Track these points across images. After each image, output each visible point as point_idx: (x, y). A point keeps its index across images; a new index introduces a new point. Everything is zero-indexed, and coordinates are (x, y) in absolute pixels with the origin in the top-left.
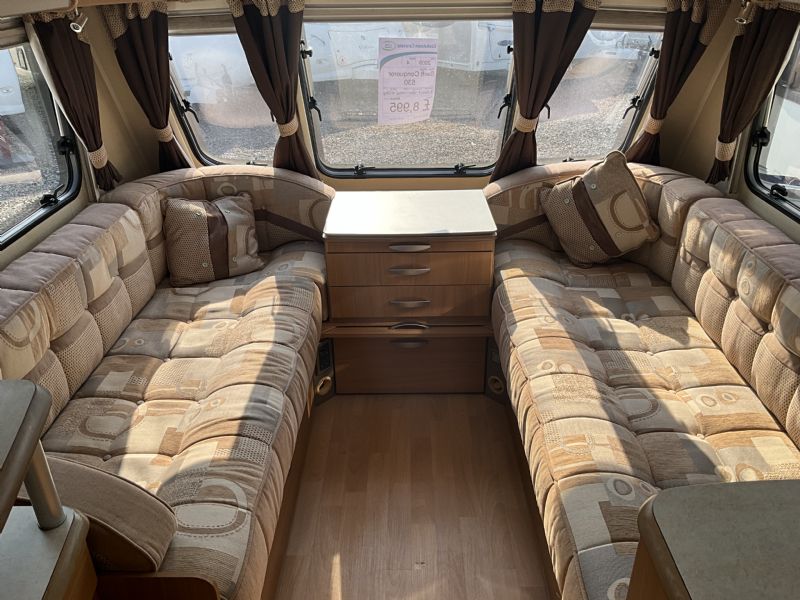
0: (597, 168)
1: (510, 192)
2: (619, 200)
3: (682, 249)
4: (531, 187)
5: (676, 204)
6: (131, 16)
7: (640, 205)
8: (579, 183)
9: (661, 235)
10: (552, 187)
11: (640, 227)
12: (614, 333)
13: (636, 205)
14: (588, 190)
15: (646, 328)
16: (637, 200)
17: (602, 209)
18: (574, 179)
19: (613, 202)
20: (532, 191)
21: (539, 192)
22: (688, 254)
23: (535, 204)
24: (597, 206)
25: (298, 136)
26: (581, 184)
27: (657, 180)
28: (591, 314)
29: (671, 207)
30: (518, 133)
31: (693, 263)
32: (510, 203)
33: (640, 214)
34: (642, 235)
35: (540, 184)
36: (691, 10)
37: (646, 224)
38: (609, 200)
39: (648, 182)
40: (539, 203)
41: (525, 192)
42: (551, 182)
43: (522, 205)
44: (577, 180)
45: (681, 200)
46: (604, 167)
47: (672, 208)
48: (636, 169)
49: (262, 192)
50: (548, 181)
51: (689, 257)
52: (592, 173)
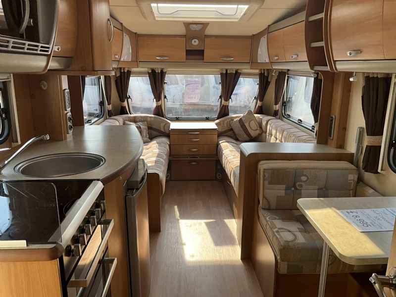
0: (245, 114)
1: (222, 122)
2: (251, 122)
3: (267, 133)
6: (122, 71)
7: (256, 123)
10: (233, 120)
11: (257, 130)
14: (243, 120)
17: (247, 125)
18: (239, 118)
19: (249, 122)
20: (228, 122)
21: (230, 122)
24: (245, 124)
25: (161, 106)
26: (241, 119)
29: (264, 123)
30: (223, 105)
31: (269, 136)
32: (222, 125)
33: (257, 125)
34: (258, 132)
35: (230, 120)
36: (264, 73)
37: (259, 128)
39: (259, 118)
40: (230, 125)
41: (226, 122)
43: (225, 125)
45: (266, 121)
46: (247, 114)
48: (256, 115)
49: (150, 121)
51: (269, 134)
52: (244, 116)
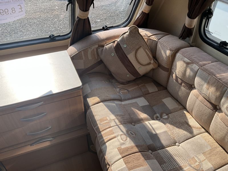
0: (125, 35)
1: (82, 52)
3: (174, 75)
4: (93, 48)
5: (168, 53)
7: (148, 52)
8: (117, 44)
9: (159, 66)
10: (103, 46)
11: (149, 64)
12: (156, 135)
13: (147, 53)
14: (123, 48)
15: (169, 125)
16: (146, 50)
17: (131, 57)
18: (114, 42)
19: (136, 53)
20: (94, 50)
21: (97, 50)
22: (179, 79)
23: (96, 56)
24: (128, 56)
26: (118, 44)
27: (154, 38)
28: (140, 121)
30: (80, 19)
31: (183, 84)
32: (84, 57)
33: (149, 57)
34: (151, 67)
35: (97, 46)
37: (152, 62)
38: (134, 53)
39: (149, 39)
41: (90, 51)
42: (102, 44)
43: (90, 58)
44: (116, 42)
45: (170, 50)
46: (128, 35)
47: (166, 54)
50: (101, 43)
51: (180, 81)
52: (123, 38)
